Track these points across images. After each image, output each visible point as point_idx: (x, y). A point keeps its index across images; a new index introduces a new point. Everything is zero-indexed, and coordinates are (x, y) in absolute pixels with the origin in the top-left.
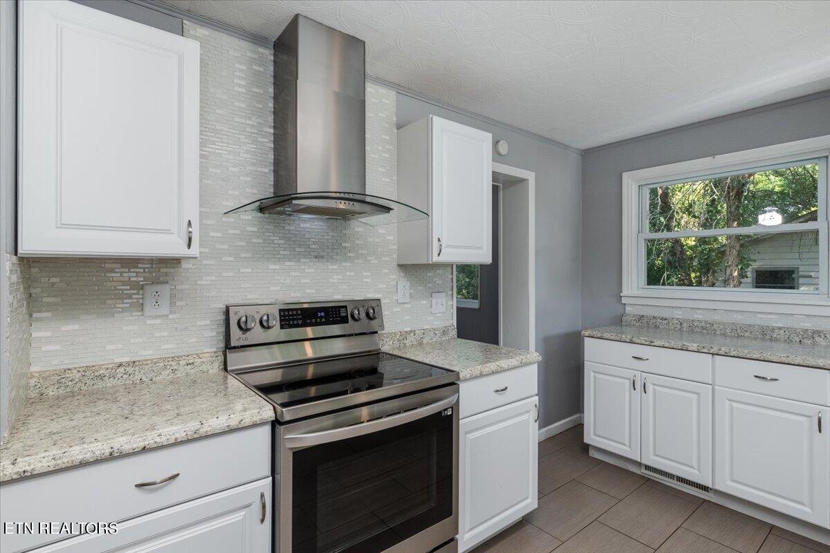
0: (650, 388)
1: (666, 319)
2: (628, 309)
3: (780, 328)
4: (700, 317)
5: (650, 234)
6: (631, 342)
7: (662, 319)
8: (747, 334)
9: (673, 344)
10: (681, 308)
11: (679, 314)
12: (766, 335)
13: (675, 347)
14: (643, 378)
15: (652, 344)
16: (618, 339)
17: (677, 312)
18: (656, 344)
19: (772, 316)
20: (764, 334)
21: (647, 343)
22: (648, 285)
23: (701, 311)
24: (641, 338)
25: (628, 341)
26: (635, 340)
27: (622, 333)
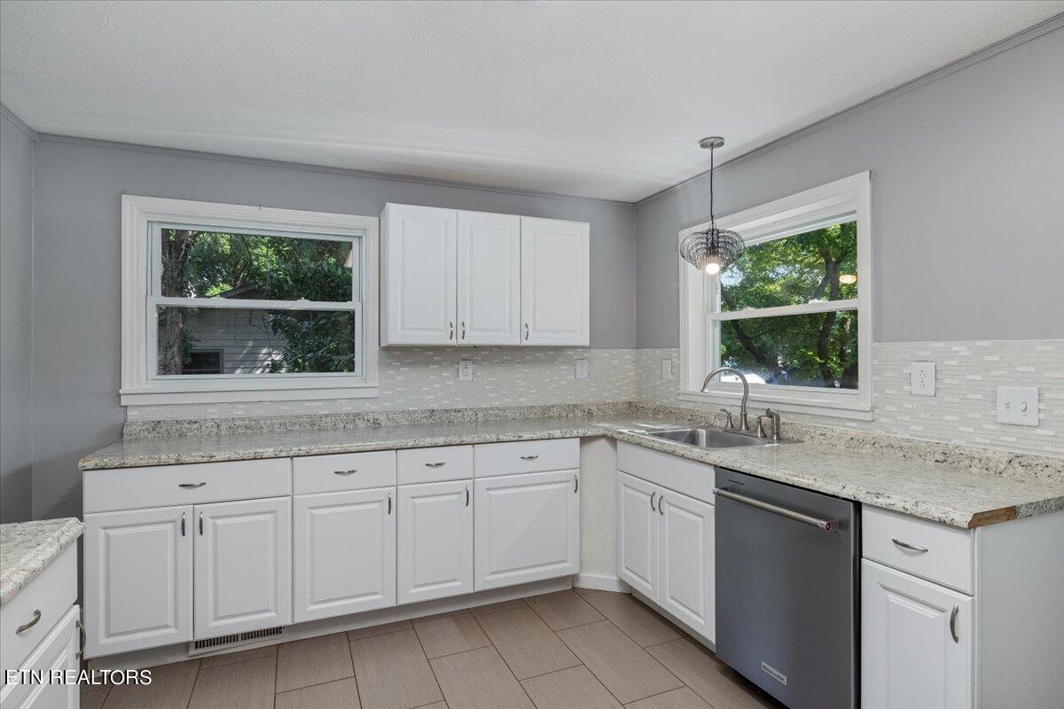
0: (208, 524)
1: (196, 422)
2: (132, 414)
3: (327, 416)
4: (240, 413)
5: (163, 297)
6: (179, 463)
7: (190, 422)
8: (297, 427)
9: (242, 453)
10: (216, 404)
11: (213, 413)
12: (315, 425)
13: (245, 457)
14: (197, 512)
15: (213, 459)
16: (155, 462)
17: (211, 411)
18: (218, 458)
19: (317, 404)
20: (313, 425)
21: (205, 459)
22: (159, 374)
23: (241, 406)
24: (193, 454)
25: (173, 462)
26: (184, 458)
27: (158, 451)
